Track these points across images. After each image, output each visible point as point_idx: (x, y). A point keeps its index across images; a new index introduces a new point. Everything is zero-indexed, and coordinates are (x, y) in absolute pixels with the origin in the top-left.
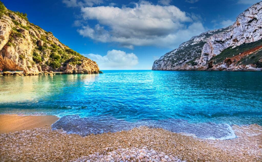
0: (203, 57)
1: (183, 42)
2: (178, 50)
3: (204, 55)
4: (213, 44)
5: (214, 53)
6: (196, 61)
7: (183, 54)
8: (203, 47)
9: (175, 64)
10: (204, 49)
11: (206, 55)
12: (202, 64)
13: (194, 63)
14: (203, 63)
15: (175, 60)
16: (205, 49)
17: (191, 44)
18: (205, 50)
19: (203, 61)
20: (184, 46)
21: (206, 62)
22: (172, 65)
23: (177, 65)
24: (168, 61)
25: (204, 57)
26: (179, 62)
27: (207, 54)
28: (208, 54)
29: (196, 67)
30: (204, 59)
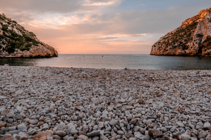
0: (195, 39)
1: (188, 19)
2: (179, 29)
3: (197, 37)
4: (209, 22)
5: (208, 34)
6: (189, 44)
7: (182, 34)
8: (197, 26)
9: (168, 48)
10: (197, 28)
11: (199, 37)
12: (193, 48)
13: (186, 46)
14: (195, 46)
15: (170, 43)
16: (199, 28)
17: (196, 20)
18: (199, 30)
19: (195, 44)
20: (187, 23)
21: (198, 45)
22: (165, 49)
23: (171, 48)
24: (163, 44)
25: (197, 39)
26: (174, 45)
27: (201, 35)
28: (203, 35)
29: (187, 52)
30: (196, 41)
